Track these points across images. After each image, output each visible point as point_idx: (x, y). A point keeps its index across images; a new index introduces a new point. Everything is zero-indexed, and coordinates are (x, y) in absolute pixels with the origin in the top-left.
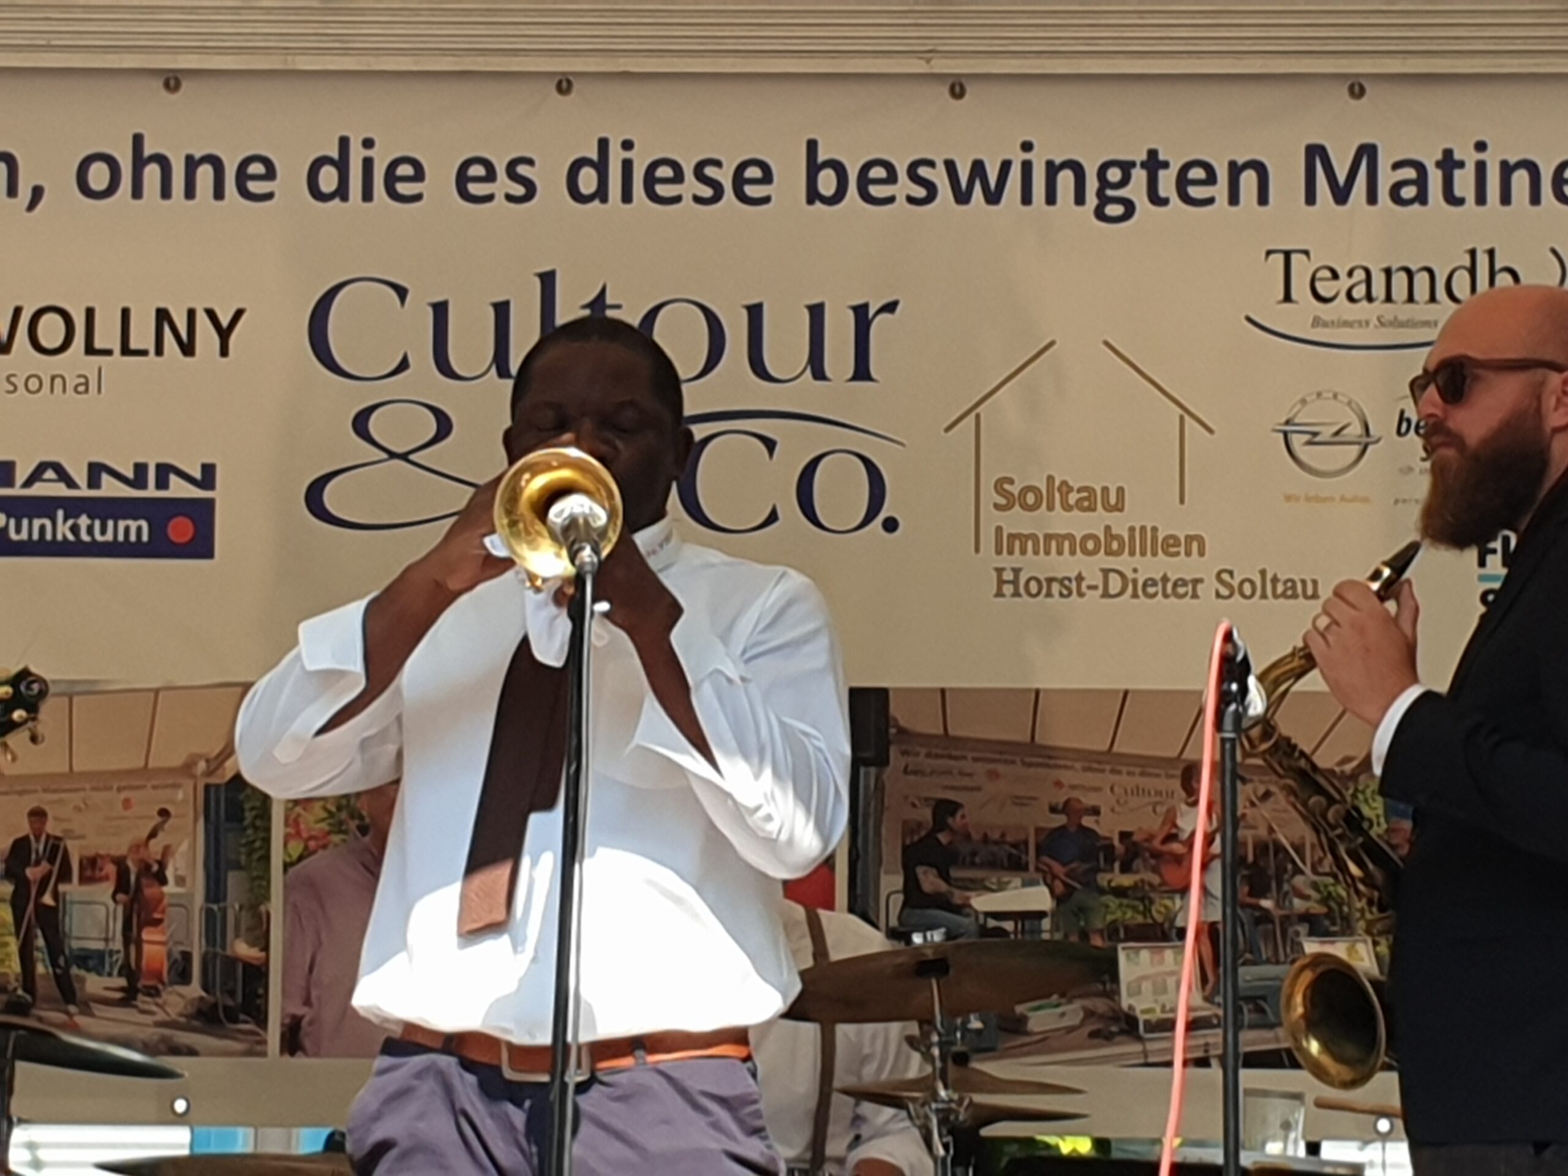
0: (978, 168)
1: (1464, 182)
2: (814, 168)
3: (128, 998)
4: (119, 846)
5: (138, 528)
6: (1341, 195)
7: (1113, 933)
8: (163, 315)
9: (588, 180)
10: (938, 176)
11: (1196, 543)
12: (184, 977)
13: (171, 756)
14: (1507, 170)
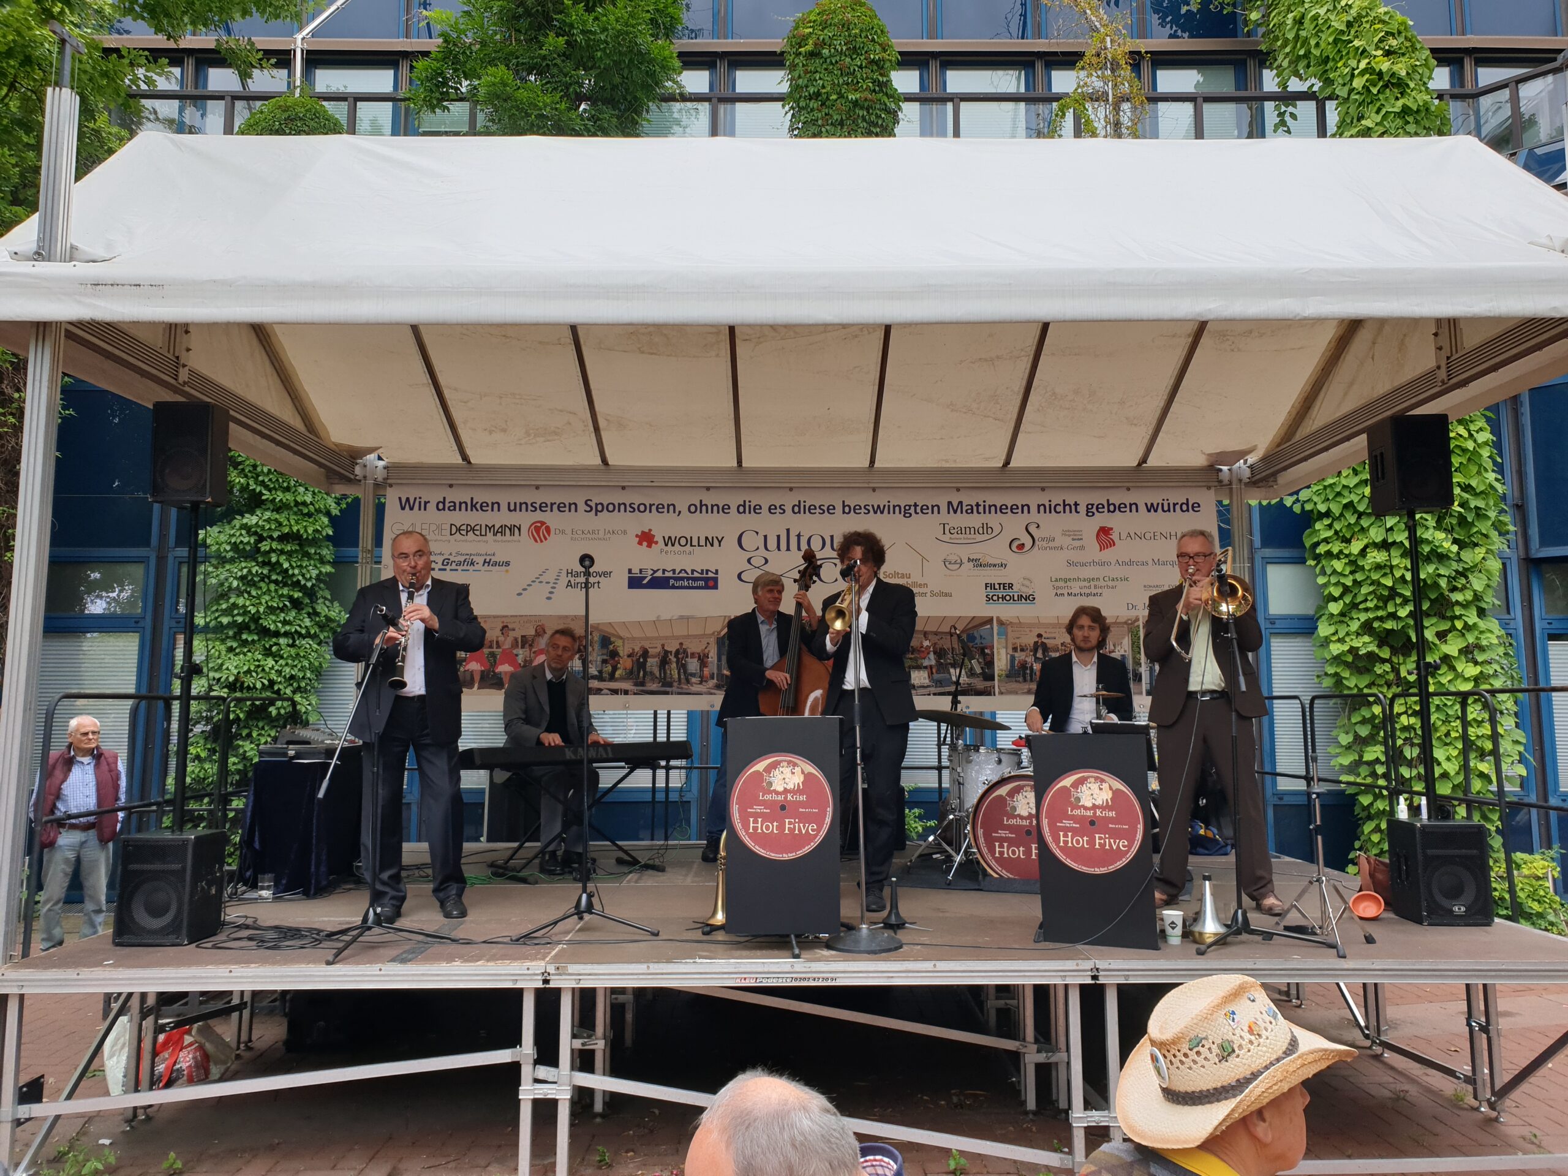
0: (879, 506)
1: (981, 509)
2: (844, 507)
3: (701, 683)
4: (698, 650)
5: (702, 583)
6: (955, 512)
7: (910, 667)
8: (707, 538)
9: (796, 509)
10: (870, 508)
11: (925, 585)
12: (713, 678)
13: (709, 631)
14: (990, 506)
